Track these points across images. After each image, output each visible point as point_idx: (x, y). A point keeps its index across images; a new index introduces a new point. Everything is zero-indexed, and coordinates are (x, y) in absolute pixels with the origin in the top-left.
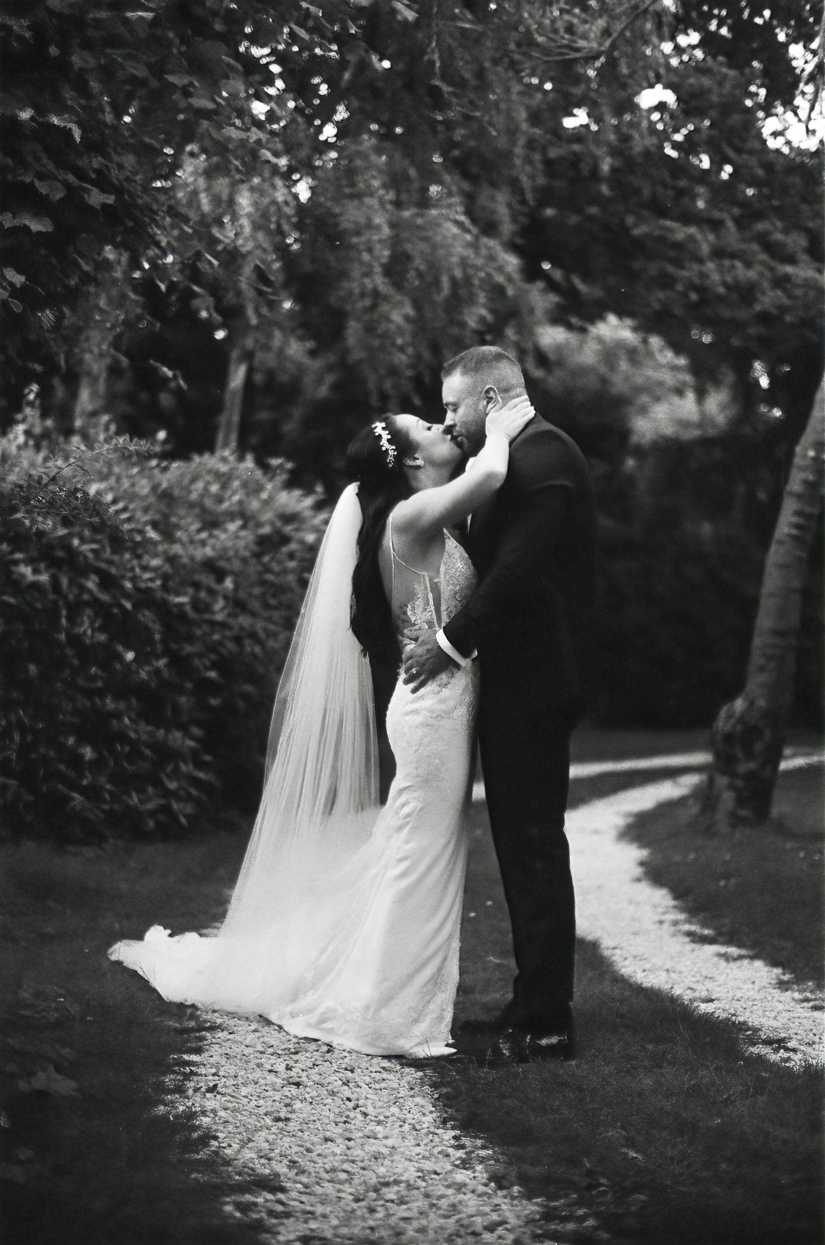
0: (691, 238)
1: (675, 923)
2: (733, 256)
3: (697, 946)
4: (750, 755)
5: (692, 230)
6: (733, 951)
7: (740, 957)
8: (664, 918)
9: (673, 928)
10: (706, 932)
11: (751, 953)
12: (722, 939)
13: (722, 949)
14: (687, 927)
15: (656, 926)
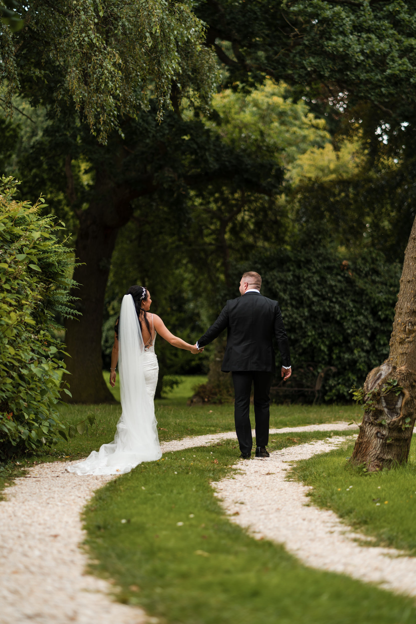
0: (337, 14)
1: (343, 533)
2: (369, 31)
3: (365, 549)
4: (393, 411)
5: (338, 8)
6: (393, 551)
7: (399, 556)
8: (333, 529)
9: (342, 537)
10: (369, 539)
11: (408, 552)
12: (383, 544)
13: (386, 550)
14: (353, 535)
15: (328, 535)
